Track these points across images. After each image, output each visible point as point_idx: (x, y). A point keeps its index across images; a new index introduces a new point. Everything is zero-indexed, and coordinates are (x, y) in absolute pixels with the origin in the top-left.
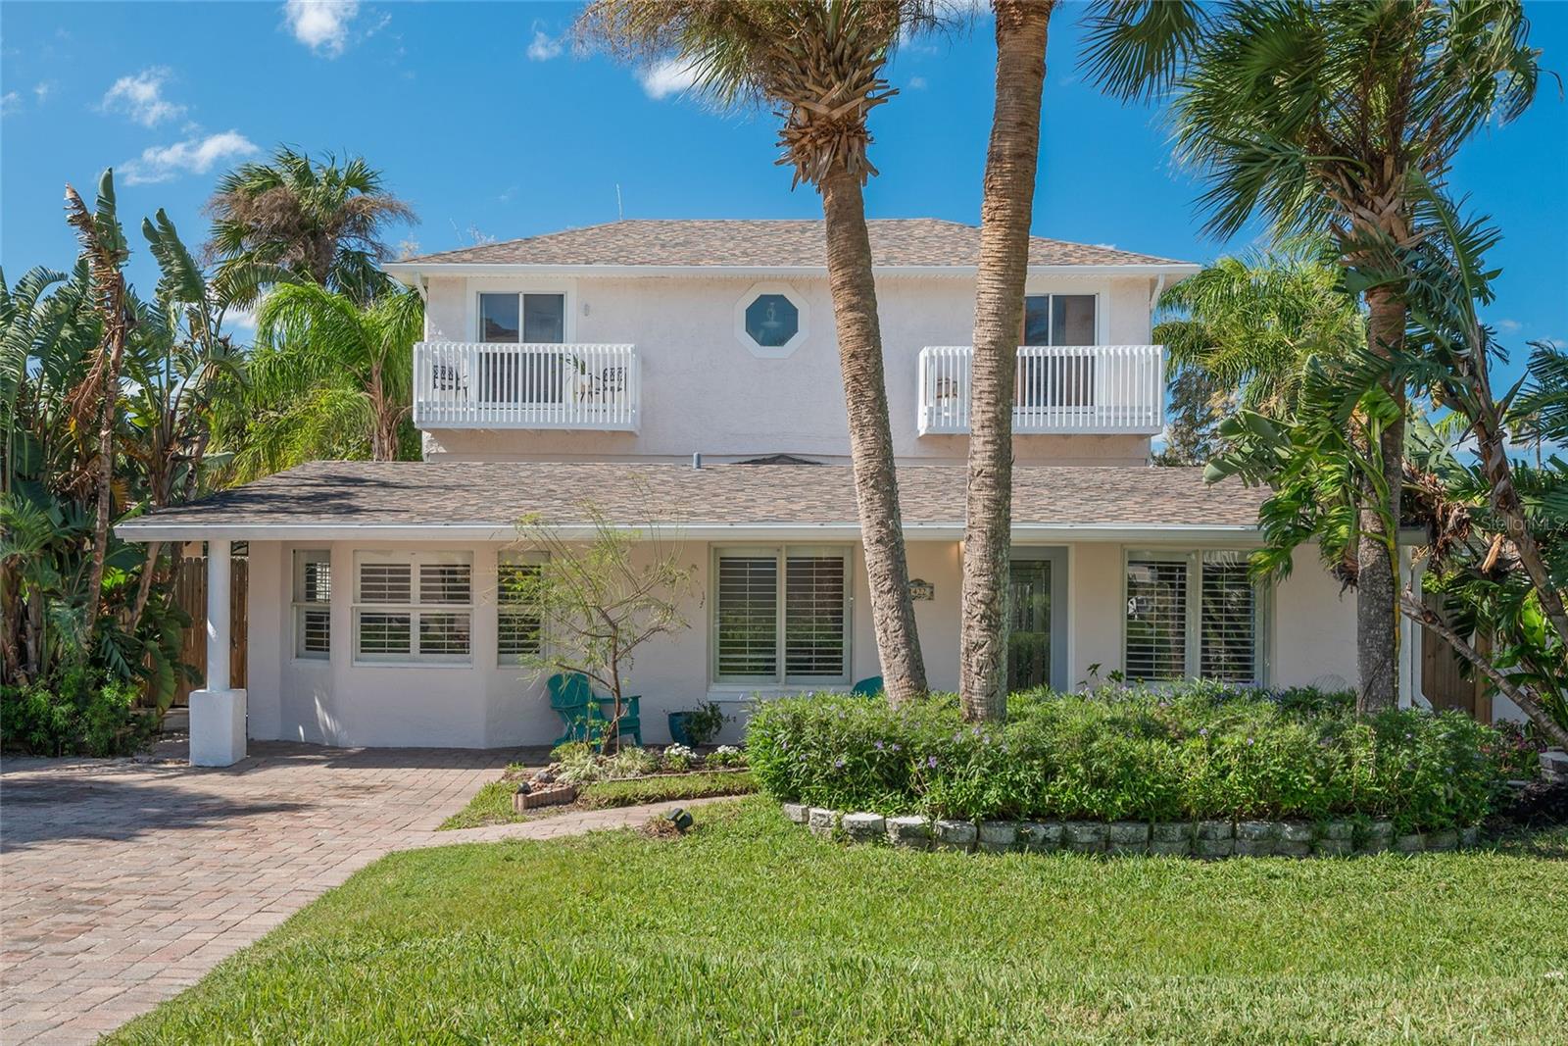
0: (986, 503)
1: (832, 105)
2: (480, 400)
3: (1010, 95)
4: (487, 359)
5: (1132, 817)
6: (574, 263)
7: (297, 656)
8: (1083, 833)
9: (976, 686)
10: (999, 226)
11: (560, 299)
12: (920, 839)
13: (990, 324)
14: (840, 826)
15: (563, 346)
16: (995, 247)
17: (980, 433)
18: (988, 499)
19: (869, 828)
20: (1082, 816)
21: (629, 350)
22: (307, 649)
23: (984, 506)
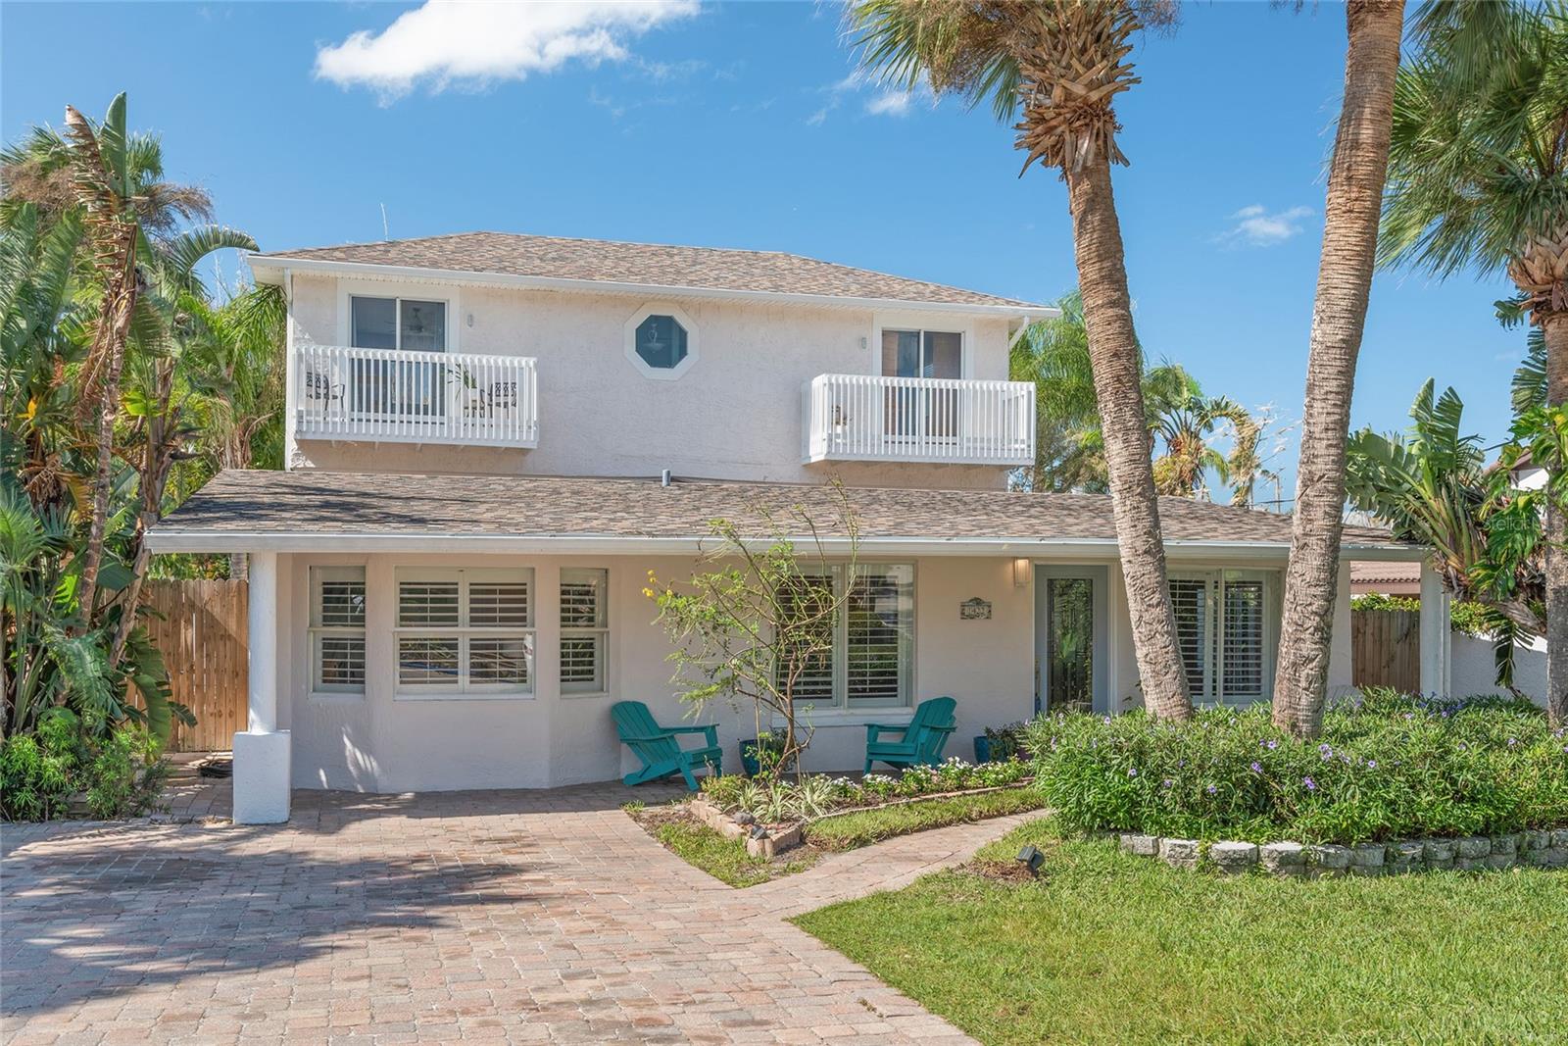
0: (1327, 509)
1: (1092, 86)
2: (353, 410)
3: (1373, 81)
4: (358, 366)
5: (1484, 832)
6: (461, 269)
7: (314, 691)
8: (1441, 850)
9: (1304, 701)
10: (1357, 218)
11: (441, 305)
12: (1299, 866)
13: (1343, 321)
14: (1206, 857)
15: (444, 357)
16: (1353, 240)
17: (1323, 435)
18: (1329, 506)
19: (1246, 857)
20: (1445, 833)
21: (532, 364)
22: (324, 681)
23: (1326, 512)
